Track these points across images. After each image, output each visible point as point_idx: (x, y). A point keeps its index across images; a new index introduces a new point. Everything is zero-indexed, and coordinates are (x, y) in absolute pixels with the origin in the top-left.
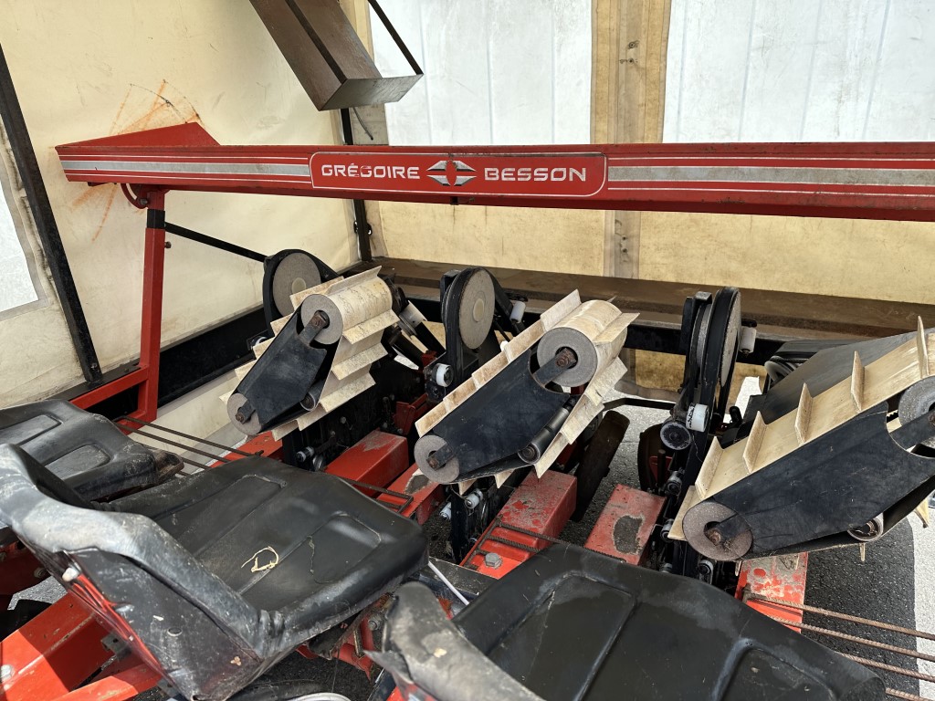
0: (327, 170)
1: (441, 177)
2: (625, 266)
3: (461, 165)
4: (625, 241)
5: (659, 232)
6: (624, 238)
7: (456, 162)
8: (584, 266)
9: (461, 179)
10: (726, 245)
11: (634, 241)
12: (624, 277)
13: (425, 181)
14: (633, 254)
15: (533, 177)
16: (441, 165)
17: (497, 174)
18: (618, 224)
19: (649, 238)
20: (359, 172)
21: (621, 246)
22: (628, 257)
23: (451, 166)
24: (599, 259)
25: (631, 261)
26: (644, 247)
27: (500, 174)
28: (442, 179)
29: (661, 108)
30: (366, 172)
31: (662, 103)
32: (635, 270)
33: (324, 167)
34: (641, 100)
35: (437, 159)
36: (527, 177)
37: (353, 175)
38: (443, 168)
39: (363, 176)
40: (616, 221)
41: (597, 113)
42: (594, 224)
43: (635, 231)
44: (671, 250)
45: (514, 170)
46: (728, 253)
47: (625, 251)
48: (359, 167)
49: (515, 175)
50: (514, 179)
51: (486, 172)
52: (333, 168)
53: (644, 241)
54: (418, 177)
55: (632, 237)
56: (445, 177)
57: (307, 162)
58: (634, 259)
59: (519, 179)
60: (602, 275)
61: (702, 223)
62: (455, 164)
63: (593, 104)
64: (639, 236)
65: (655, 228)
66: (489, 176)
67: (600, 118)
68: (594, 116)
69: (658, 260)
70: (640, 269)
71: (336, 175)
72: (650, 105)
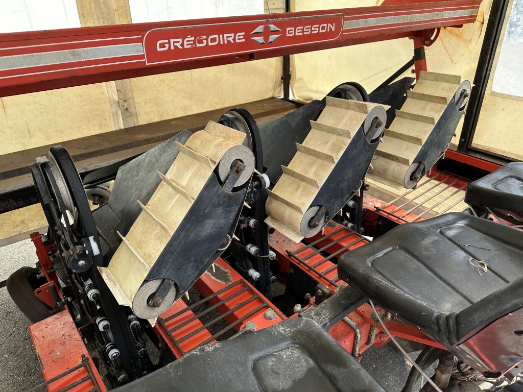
0: (162, 45)
1: (259, 38)
2: (129, 119)
3: (273, 27)
4: (126, 103)
5: (144, 92)
6: (125, 101)
7: (270, 25)
8: (100, 127)
9: (272, 38)
10: (181, 91)
11: (131, 101)
12: (130, 126)
13: (249, 43)
14: (132, 110)
15: (312, 31)
16: (260, 29)
17: (293, 32)
18: (119, 92)
19: (140, 98)
20: (195, 43)
21: (124, 106)
22: (130, 112)
23: (267, 28)
24: (110, 119)
25: (132, 115)
26: (138, 104)
27: (295, 31)
28: (260, 39)
29: (128, 12)
30: (201, 42)
31: (128, 8)
32: (135, 120)
33: (159, 42)
34: (114, 7)
35: (257, 25)
36: (308, 31)
37: (189, 46)
38: (261, 31)
39: (198, 45)
40: (118, 90)
41: (84, 17)
42: (101, 96)
43: (130, 95)
44: (153, 102)
45: (302, 27)
46: (183, 95)
47: (127, 109)
48: (195, 38)
49: (303, 31)
50: (301, 34)
51: (287, 31)
52: (169, 43)
53: (137, 100)
54: (244, 40)
55: (129, 99)
56: (262, 37)
57: (140, 40)
58: (134, 113)
59: (305, 33)
60: (114, 130)
61: (166, 81)
62: (269, 27)
63: (80, 11)
64: (133, 98)
65: (142, 90)
66: (289, 33)
67: (88, 20)
68: (82, 19)
69: (148, 110)
70: (139, 118)
71: (172, 48)
72: (121, 10)
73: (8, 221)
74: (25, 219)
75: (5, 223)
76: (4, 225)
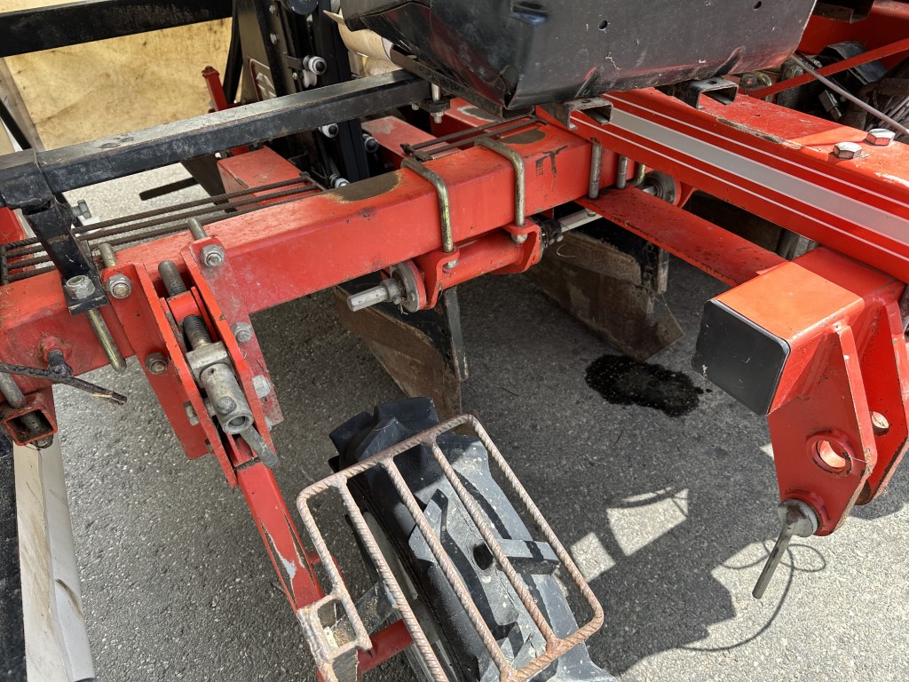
73: (154, 112)
74: (177, 112)
75: (149, 114)
76: (148, 117)
